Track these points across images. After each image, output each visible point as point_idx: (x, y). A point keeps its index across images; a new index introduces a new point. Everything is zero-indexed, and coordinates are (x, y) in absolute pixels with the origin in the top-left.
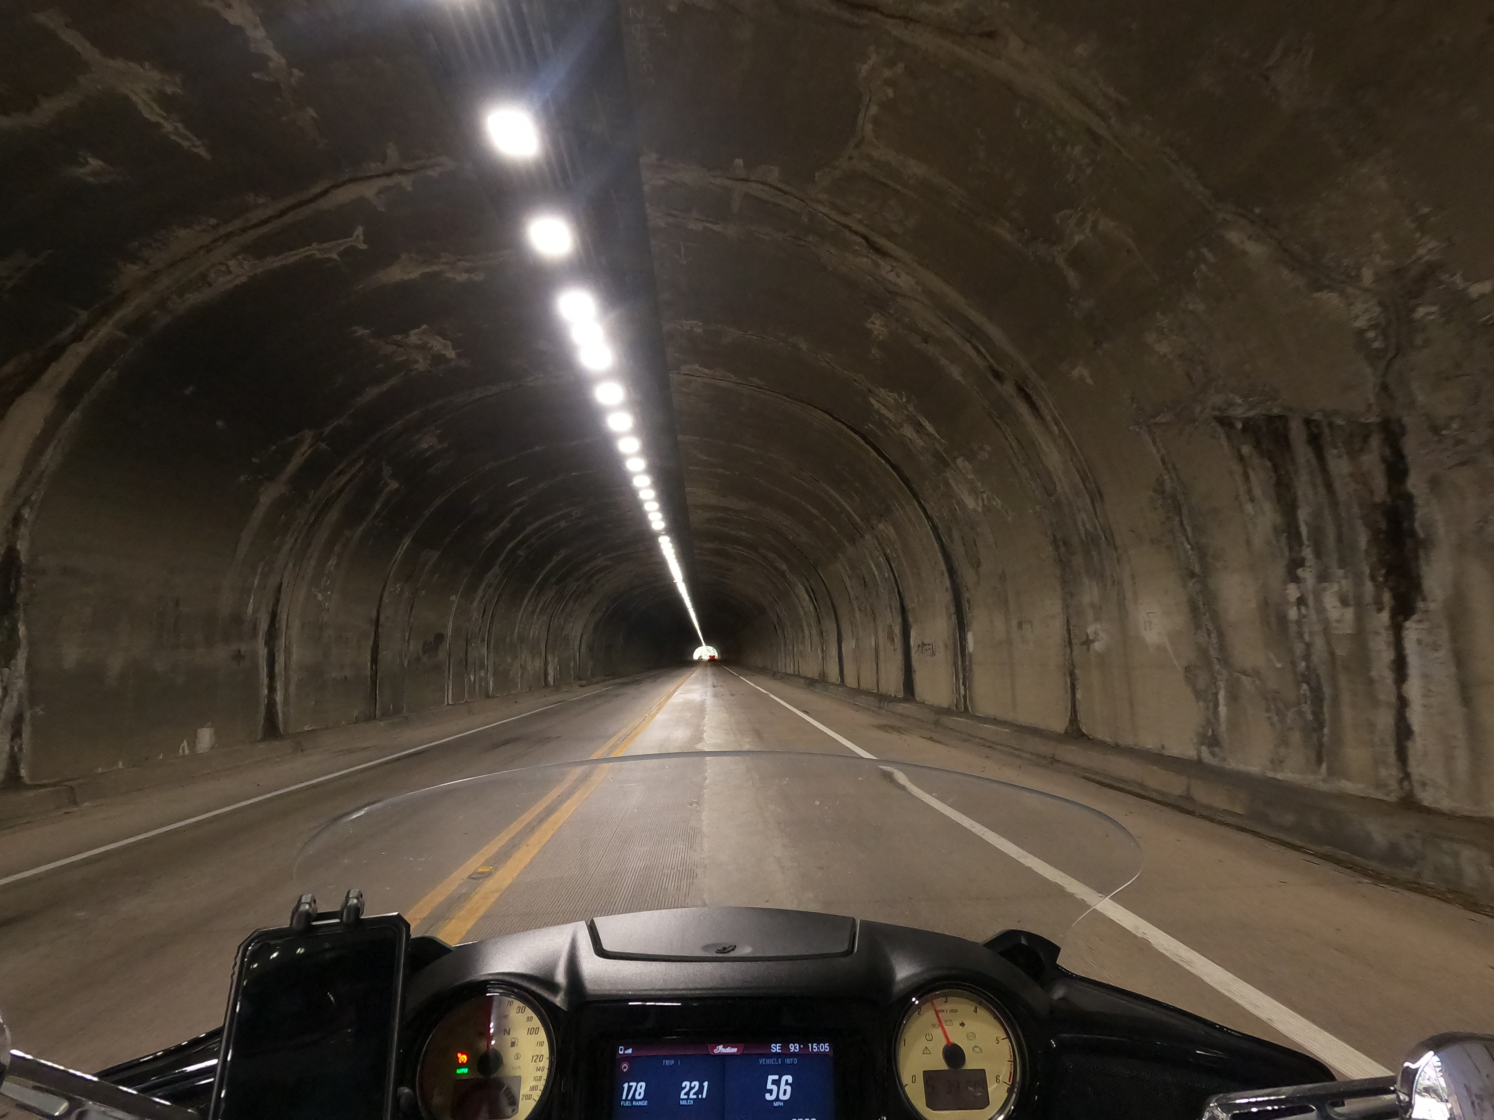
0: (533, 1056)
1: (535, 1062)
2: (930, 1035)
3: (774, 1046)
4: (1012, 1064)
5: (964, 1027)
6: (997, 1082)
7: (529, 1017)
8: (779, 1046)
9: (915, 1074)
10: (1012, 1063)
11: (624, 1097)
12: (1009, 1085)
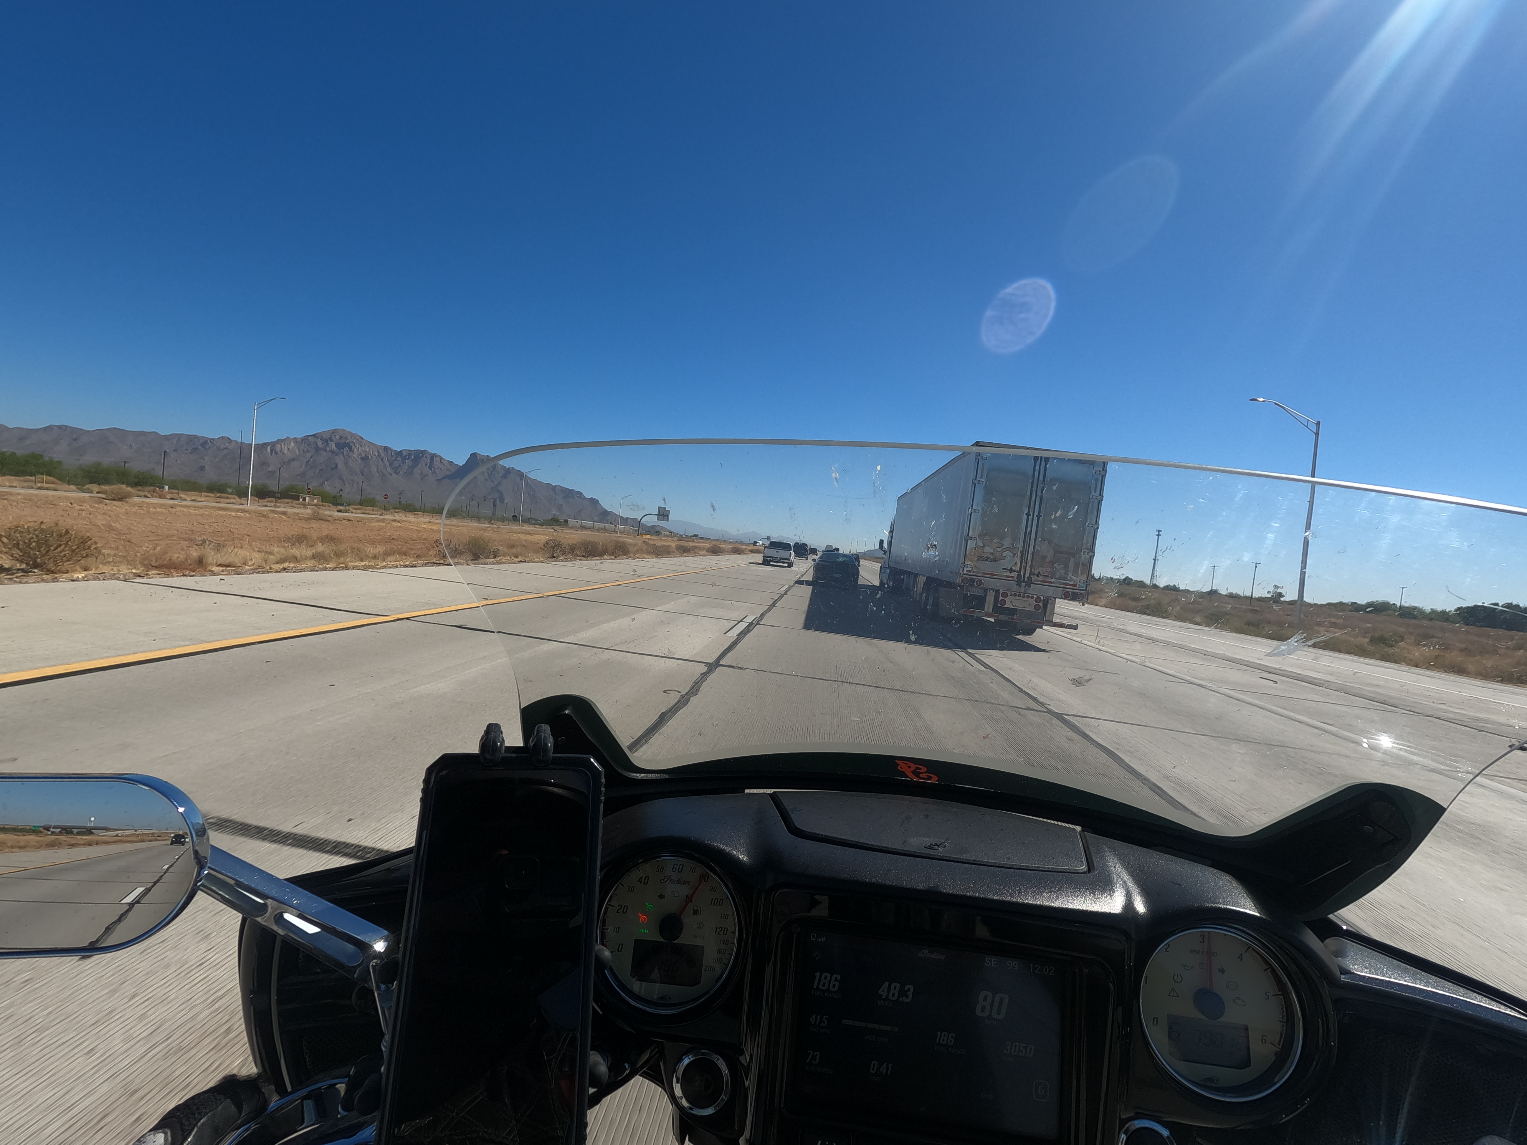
0: (717, 928)
1: (718, 934)
2: (1179, 976)
3: (988, 960)
4: (1283, 1026)
5: (1224, 974)
6: (1262, 1042)
7: (713, 887)
8: (994, 961)
9: (1157, 1017)
10: (1285, 1024)
11: (815, 987)
12: (1279, 1048)
